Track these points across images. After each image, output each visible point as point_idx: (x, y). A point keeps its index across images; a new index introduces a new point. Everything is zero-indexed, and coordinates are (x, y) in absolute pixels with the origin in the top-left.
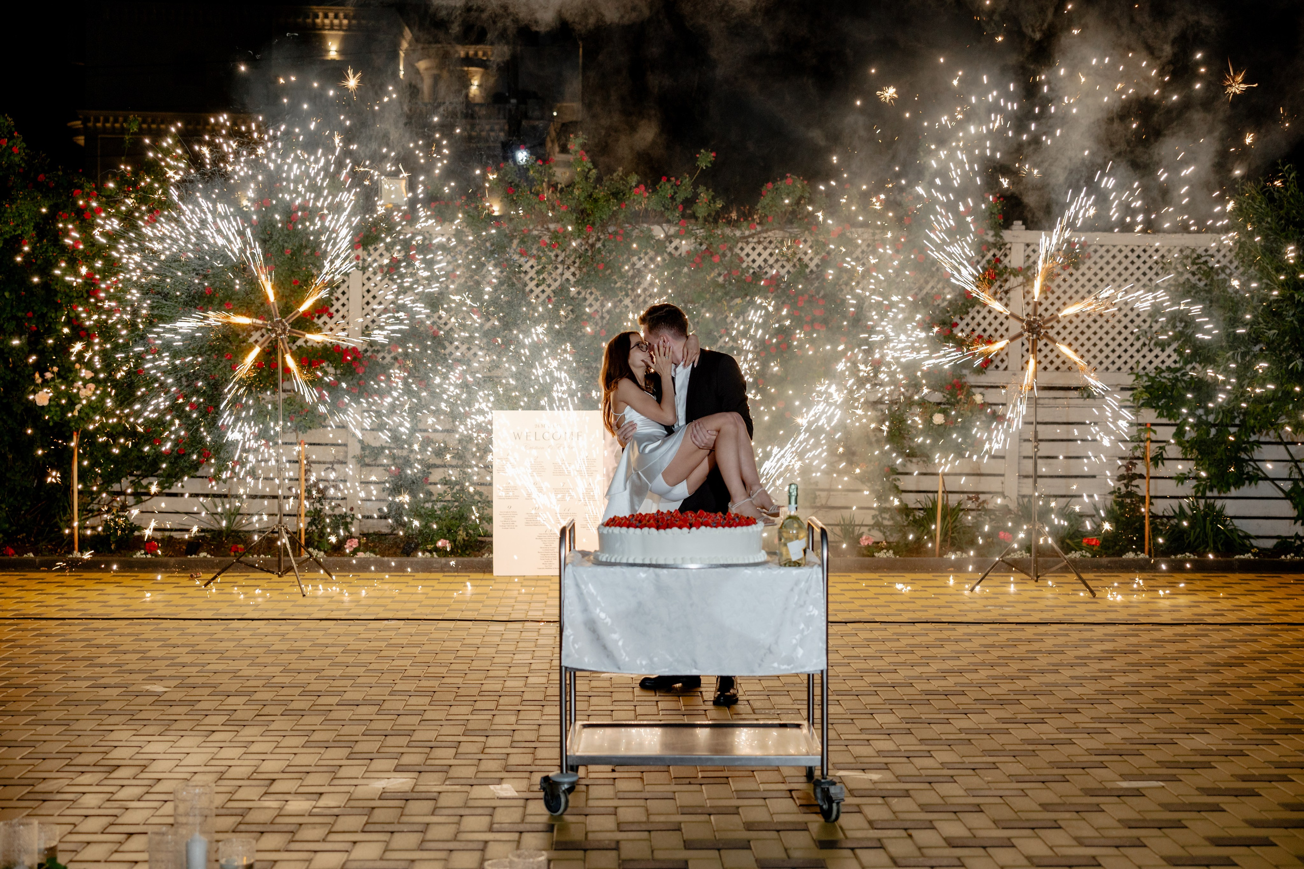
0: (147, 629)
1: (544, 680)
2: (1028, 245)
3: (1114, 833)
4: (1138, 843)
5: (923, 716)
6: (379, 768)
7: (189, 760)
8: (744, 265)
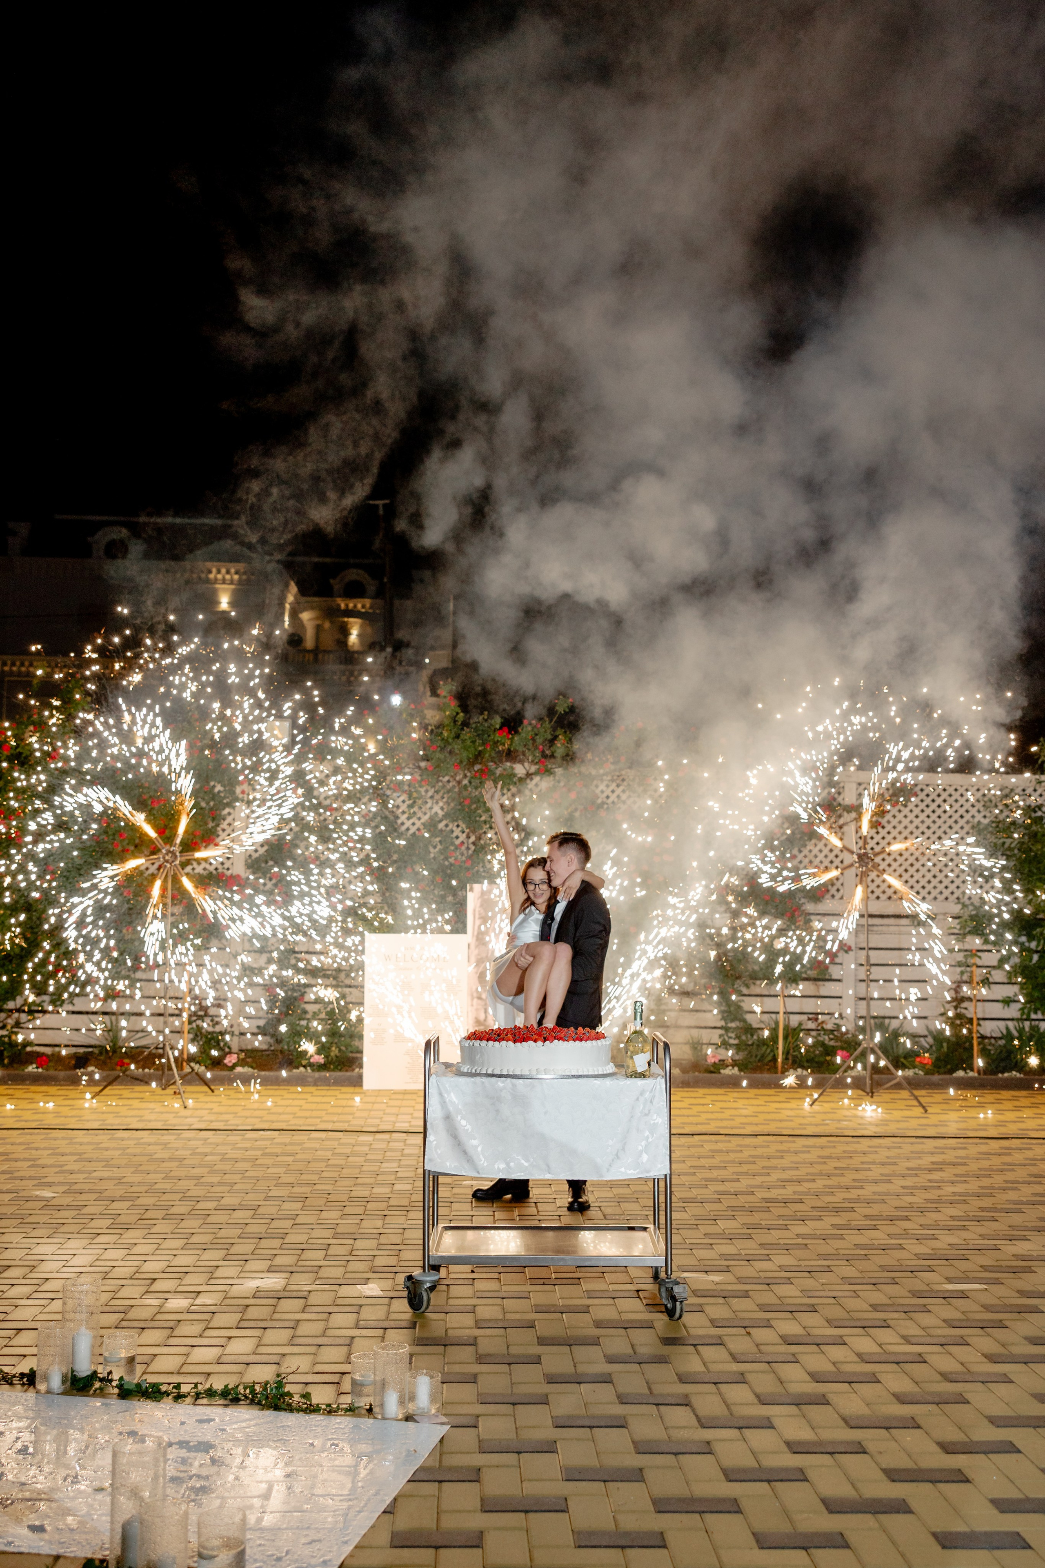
0: (37, 1138)
1: (408, 1187)
2: (860, 784)
3: (939, 1332)
4: (961, 1341)
5: (763, 1223)
6: (253, 1269)
7: (76, 1261)
8: (599, 801)
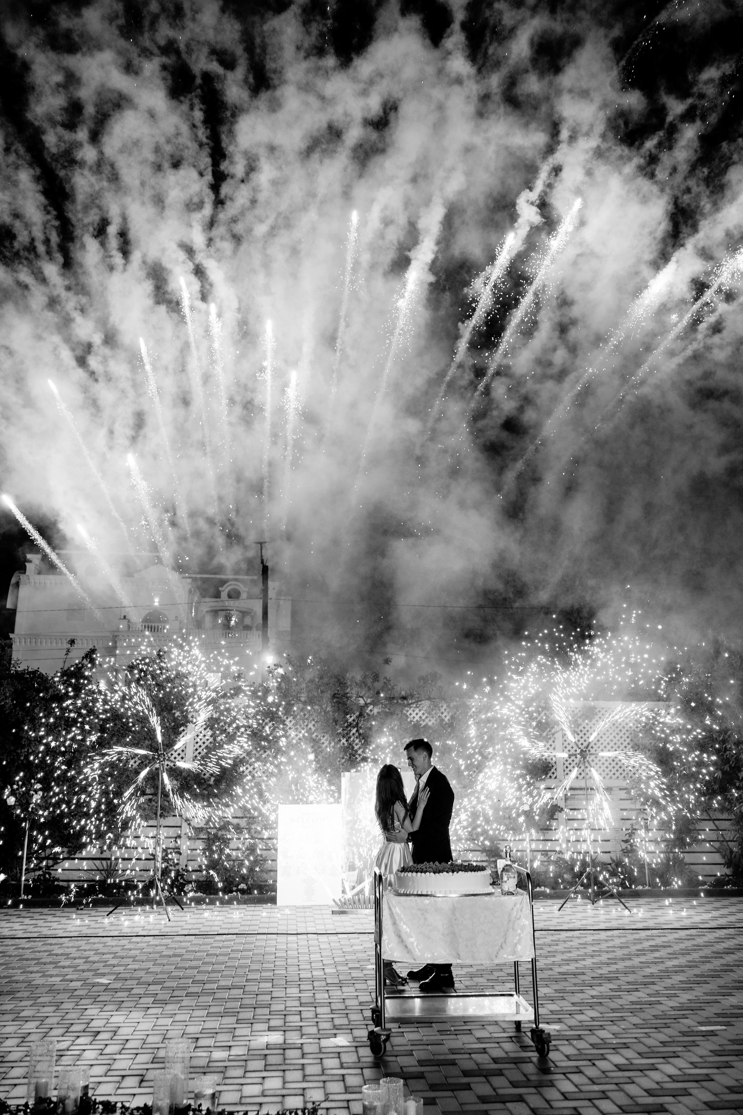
0: (82, 943)
1: (334, 971)
4: (729, 1065)
5: (567, 988)
6: (259, 1029)
7: (140, 1027)
8: (409, 720)
